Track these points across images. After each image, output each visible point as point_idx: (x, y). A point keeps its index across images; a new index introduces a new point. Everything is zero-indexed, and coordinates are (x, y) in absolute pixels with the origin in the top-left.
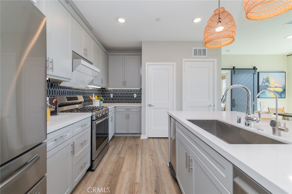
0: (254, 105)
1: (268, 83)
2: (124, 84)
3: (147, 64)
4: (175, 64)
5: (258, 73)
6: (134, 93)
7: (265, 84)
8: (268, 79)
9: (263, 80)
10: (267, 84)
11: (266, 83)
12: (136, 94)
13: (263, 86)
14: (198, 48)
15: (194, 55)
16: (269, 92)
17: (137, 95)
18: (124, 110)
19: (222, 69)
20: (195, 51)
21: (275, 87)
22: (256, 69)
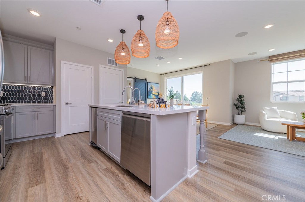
1: (152, 89)
2: (27, 79)
3: (62, 62)
4: (93, 67)
5: (148, 83)
6: (41, 92)
9: (150, 87)
12: (44, 93)
13: (150, 91)
14: (111, 59)
15: (109, 64)
16: (152, 95)
17: (46, 93)
18: (30, 110)
19: (128, 77)
20: (110, 60)
21: (155, 92)
22: (147, 80)
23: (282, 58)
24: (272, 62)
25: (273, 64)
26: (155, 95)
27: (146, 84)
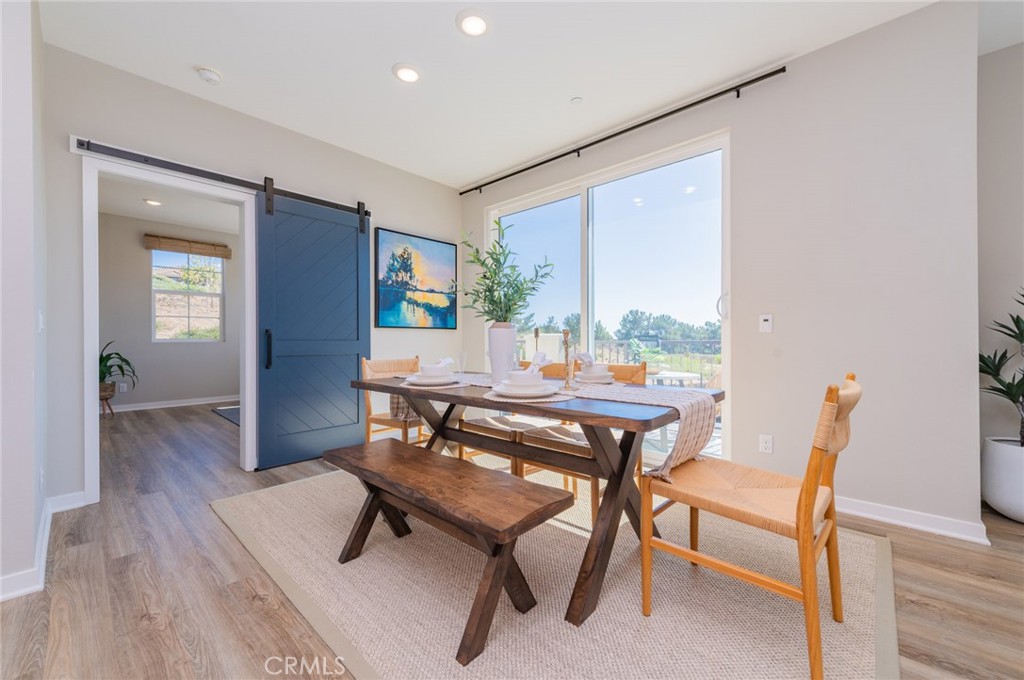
1: (409, 274)
5: (376, 231)
7: (397, 275)
8: (408, 260)
9: (392, 261)
10: (403, 276)
11: (400, 275)
13: (390, 282)
16: (411, 307)
21: (427, 291)
22: (367, 213)
26: (430, 309)
27: (360, 234)
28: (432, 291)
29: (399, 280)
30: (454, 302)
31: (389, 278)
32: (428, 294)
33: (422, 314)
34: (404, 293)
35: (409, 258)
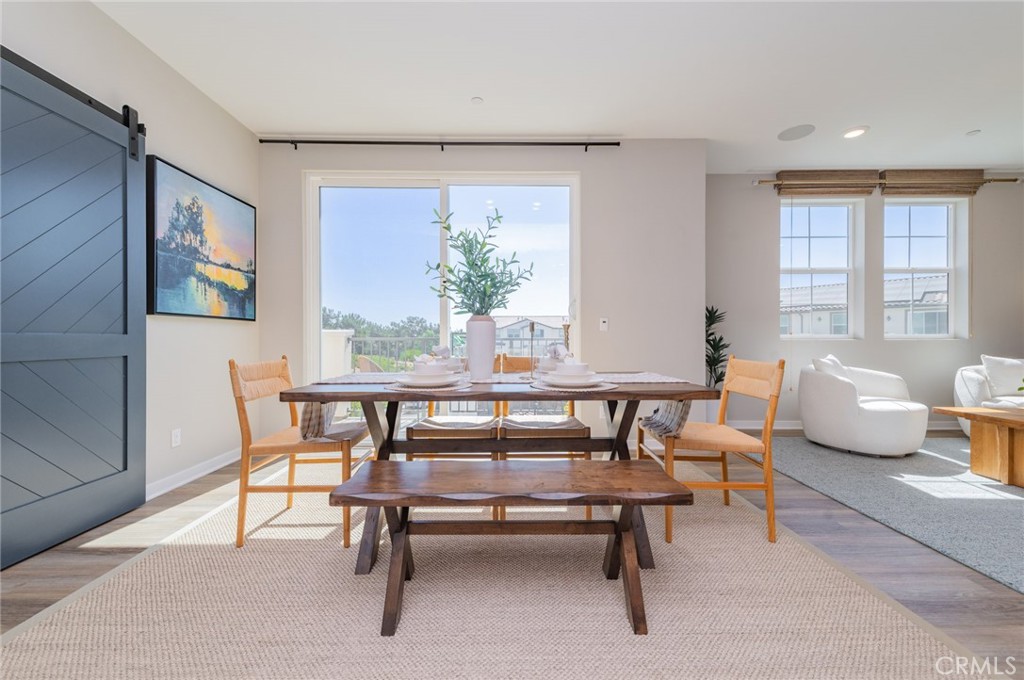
0: (125, 358)
1: (199, 238)
5: (151, 160)
7: (183, 236)
8: (198, 216)
9: (176, 214)
10: (191, 239)
11: (187, 236)
13: (173, 245)
16: (201, 285)
21: (222, 266)
22: (141, 129)
23: (813, 186)
24: (789, 193)
25: (786, 205)
26: (226, 291)
27: (130, 161)
28: (228, 266)
29: (186, 243)
30: (252, 284)
31: (172, 238)
32: (223, 269)
33: (215, 298)
34: (191, 264)
35: (199, 214)
